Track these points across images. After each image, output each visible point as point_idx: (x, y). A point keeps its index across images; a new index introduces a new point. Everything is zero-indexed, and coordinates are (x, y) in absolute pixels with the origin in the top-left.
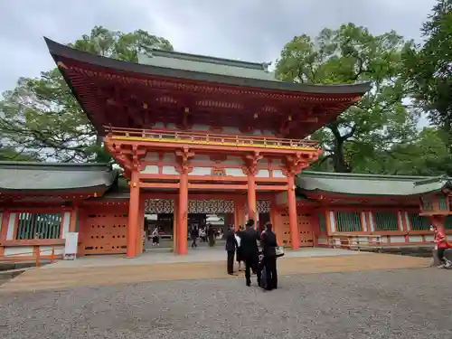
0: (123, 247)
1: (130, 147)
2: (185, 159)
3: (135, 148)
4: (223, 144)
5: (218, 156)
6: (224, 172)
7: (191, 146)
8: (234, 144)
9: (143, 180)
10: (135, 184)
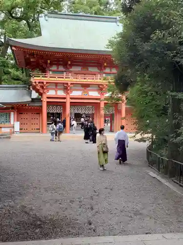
0: (37, 129)
1: (43, 83)
2: (69, 88)
3: (45, 84)
4: (88, 80)
5: (85, 86)
6: (88, 93)
7: (72, 82)
8: (93, 81)
9: (48, 98)
10: (45, 100)
